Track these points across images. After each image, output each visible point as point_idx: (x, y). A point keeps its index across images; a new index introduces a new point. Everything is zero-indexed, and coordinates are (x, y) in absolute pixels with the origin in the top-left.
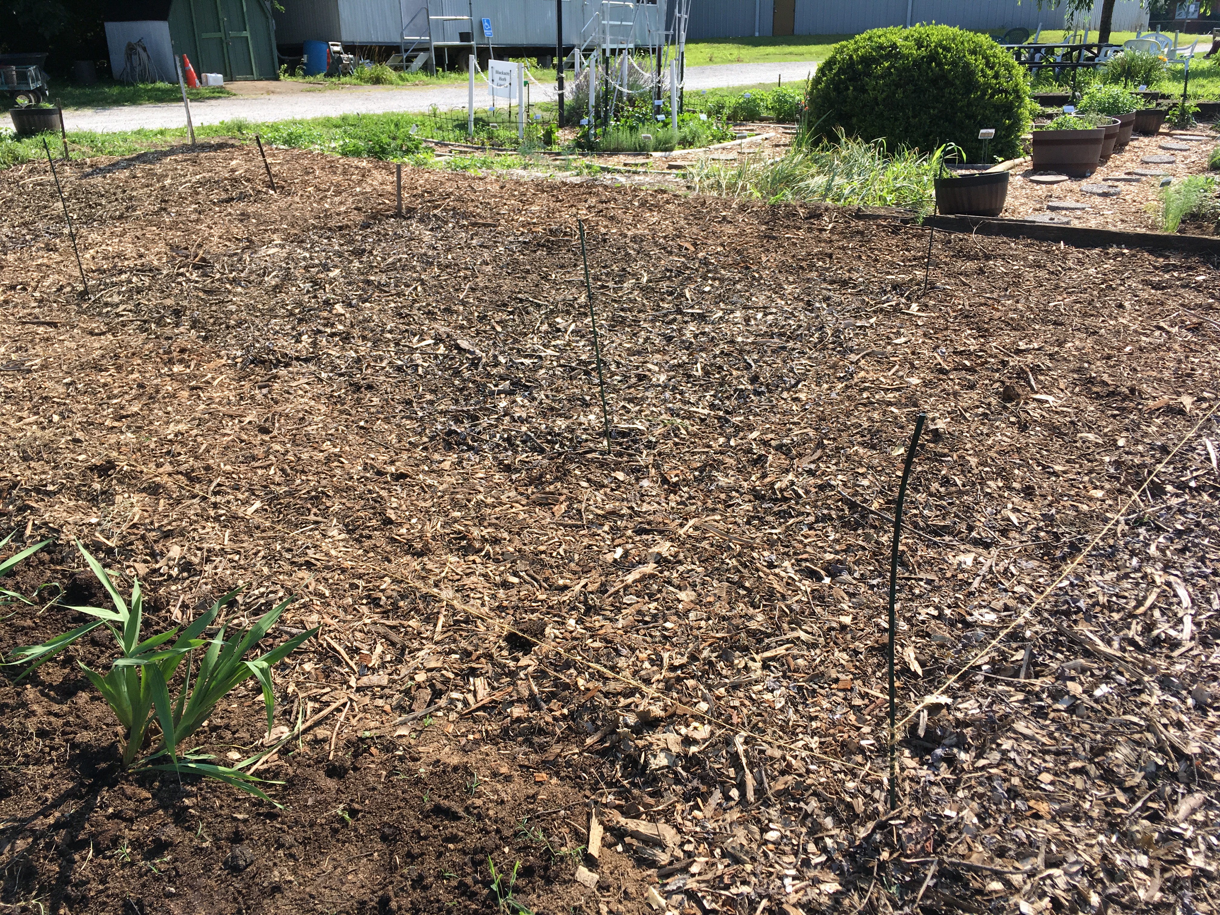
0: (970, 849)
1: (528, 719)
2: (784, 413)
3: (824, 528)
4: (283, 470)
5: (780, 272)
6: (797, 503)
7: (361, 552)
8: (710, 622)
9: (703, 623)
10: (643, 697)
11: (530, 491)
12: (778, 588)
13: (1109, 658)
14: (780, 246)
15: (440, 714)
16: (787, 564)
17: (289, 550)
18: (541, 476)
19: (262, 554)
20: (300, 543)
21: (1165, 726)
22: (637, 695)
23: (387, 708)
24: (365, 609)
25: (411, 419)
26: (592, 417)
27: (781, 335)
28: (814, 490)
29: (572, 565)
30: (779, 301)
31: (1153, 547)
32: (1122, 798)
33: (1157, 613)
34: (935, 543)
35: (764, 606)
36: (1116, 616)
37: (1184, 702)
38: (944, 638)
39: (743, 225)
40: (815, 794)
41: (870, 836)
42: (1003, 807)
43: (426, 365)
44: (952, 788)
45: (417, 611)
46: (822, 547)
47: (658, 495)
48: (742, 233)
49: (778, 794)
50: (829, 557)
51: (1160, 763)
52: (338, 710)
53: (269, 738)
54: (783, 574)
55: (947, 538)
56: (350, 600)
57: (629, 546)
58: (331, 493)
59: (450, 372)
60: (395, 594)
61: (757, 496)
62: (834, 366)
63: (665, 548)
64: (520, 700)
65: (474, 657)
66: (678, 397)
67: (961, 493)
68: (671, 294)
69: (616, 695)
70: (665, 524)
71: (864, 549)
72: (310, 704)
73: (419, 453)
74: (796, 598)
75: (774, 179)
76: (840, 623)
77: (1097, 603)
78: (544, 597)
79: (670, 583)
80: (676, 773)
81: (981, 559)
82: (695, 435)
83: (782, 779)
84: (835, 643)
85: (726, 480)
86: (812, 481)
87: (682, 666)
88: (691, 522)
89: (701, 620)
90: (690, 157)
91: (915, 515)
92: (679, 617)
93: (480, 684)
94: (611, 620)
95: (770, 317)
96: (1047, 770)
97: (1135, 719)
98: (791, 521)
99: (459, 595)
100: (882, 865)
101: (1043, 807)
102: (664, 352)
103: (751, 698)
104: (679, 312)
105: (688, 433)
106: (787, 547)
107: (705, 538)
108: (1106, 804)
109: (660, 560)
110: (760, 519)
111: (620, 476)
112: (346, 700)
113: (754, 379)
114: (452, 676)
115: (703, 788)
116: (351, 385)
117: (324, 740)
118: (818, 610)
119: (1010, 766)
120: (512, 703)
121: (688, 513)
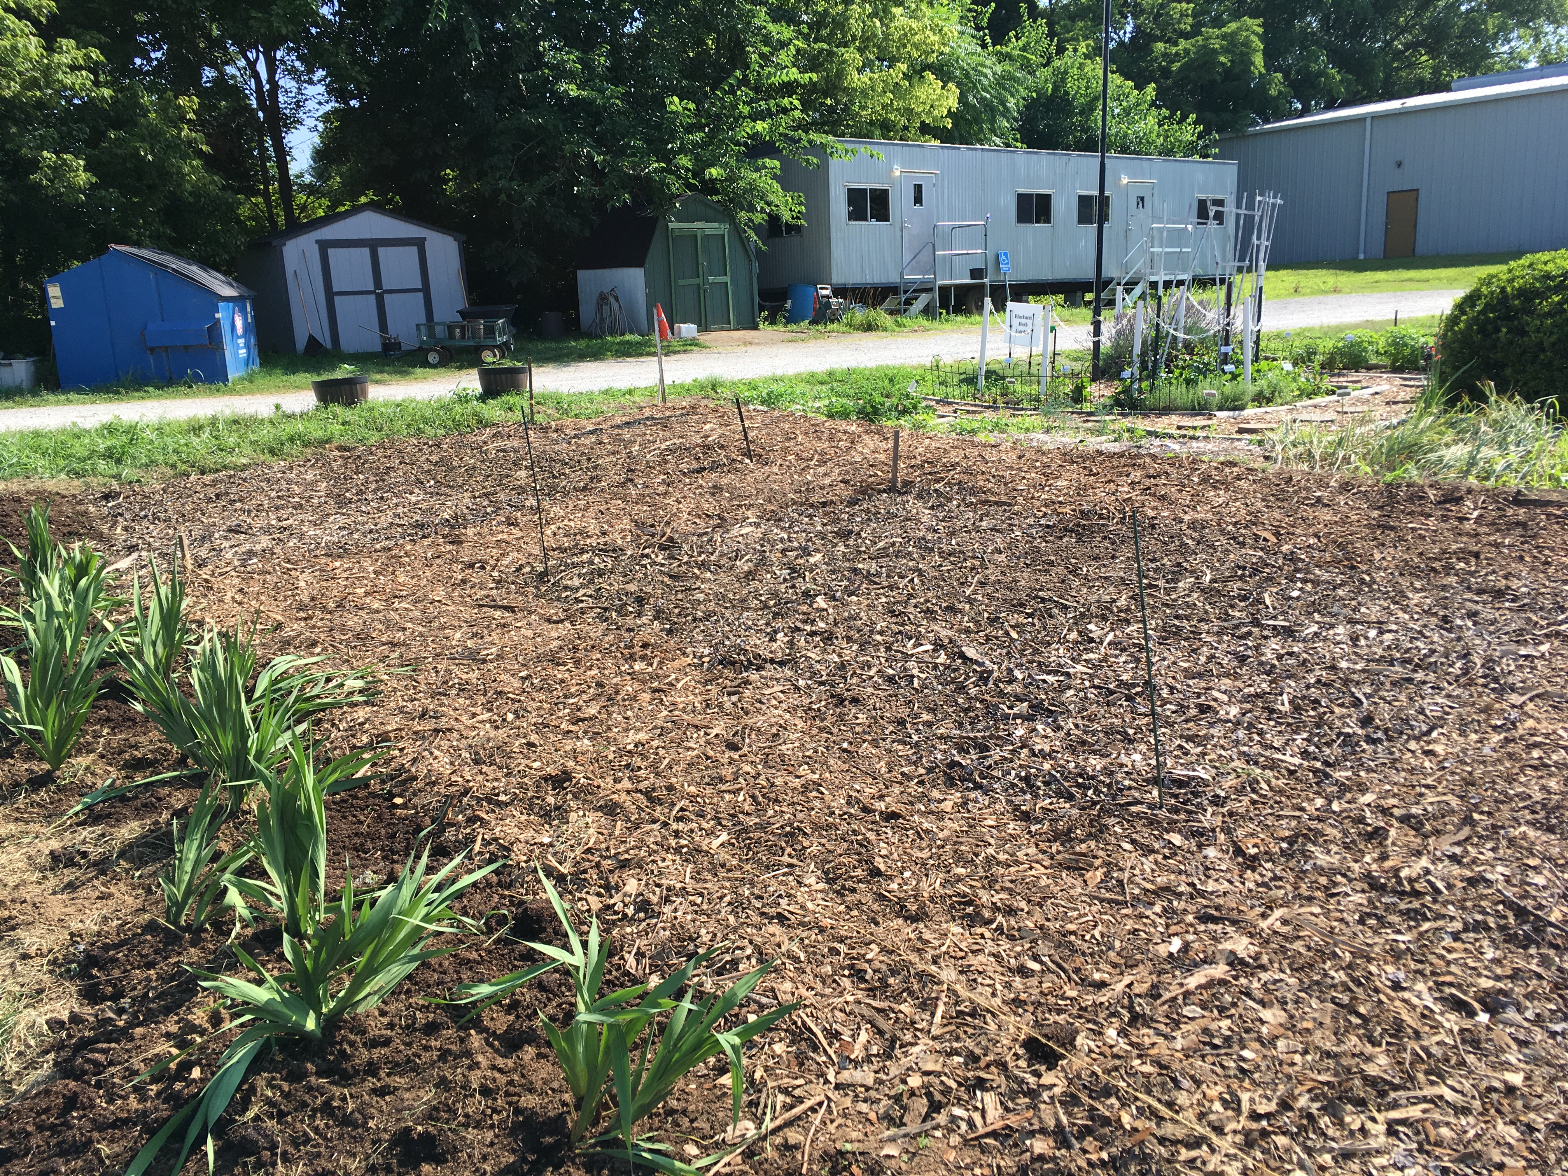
1: (1054, 1159)
2: (1412, 771)
3: (1477, 940)
4: (753, 797)
5: (1401, 574)
6: (1435, 901)
7: (842, 908)
8: (1309, 1058)
9: (1298, 1058)
10: (1213, 1151)
11: (1054, 850)
12: (1409, 1021)
14: (1401, 539)
15: (938, 1134)
16: (1420, 986)
17: (759, 897)
18: (1070, 830)
19: (727, 899)
20: (771, 889)
22: (1205, 1147)
23: (872, 1116)
24: (846, 983)
25: (905, 743)
26: (1137, 757)
27: (1405, 662)
28: (1461, 885)
29: (1112, 954)
30: (1400, 614)
35: (1388, 1043)
39: (1345, 509)
43: (923, 676)
45: (911, 993)
46: (1474, 969)
47: (1228, 870)
48: (1344, 521)
50: (1486, 983)
52: (813, 1110)
53: (730, 1134)
54: (1415, 1001)
56: (829, 969)
57: (1191, 937)
58: (808, 831)
59: (953, 687)
60: (884, 967)
61: (1373, 884)
62: (1487, 710)
63: (1242, 946)
64: (1043, 1131)
65: (982, 1064)
66: (1256, 738)
68: (1244, 598)
69: (1175, 1142)
70: (1240, 912)
71: (1540, 977)
72: (781, 1098)
73: (913, 787)
74: (1437, 1038)
75: (1391, 449)
76: (1505, 1082)
78: (1074, 994)
79: (1248, 995)
82: (1281, 792)
84: (1498, 1111)
85: (1328, 858)
86: (1456, 870)
87: (1268, 1116)
88: (1278, 913)
89: (1295, 1052)
90: (1268, 417)
92: (1263, 1044)
93: (990, 1100)
94: (1166, 1037)
95: (1388, 637)
98: (1426, 926)
99: (963, 978)
102: (1236, 676)
104: (1256, 623)
105: (1271, 789)
106: (1421, 962)
107: (1298, 937)
109: (1234, 961)
110: (1379, 918)
111: (1176, 839)
112: (822, 1098)
113: (1366, 721)
114: (954, 1085)
116: (832, 696)
117: (796, 1147)
118: (1470, 1059)
120: (1032, 1134)
121: (1272, 900)
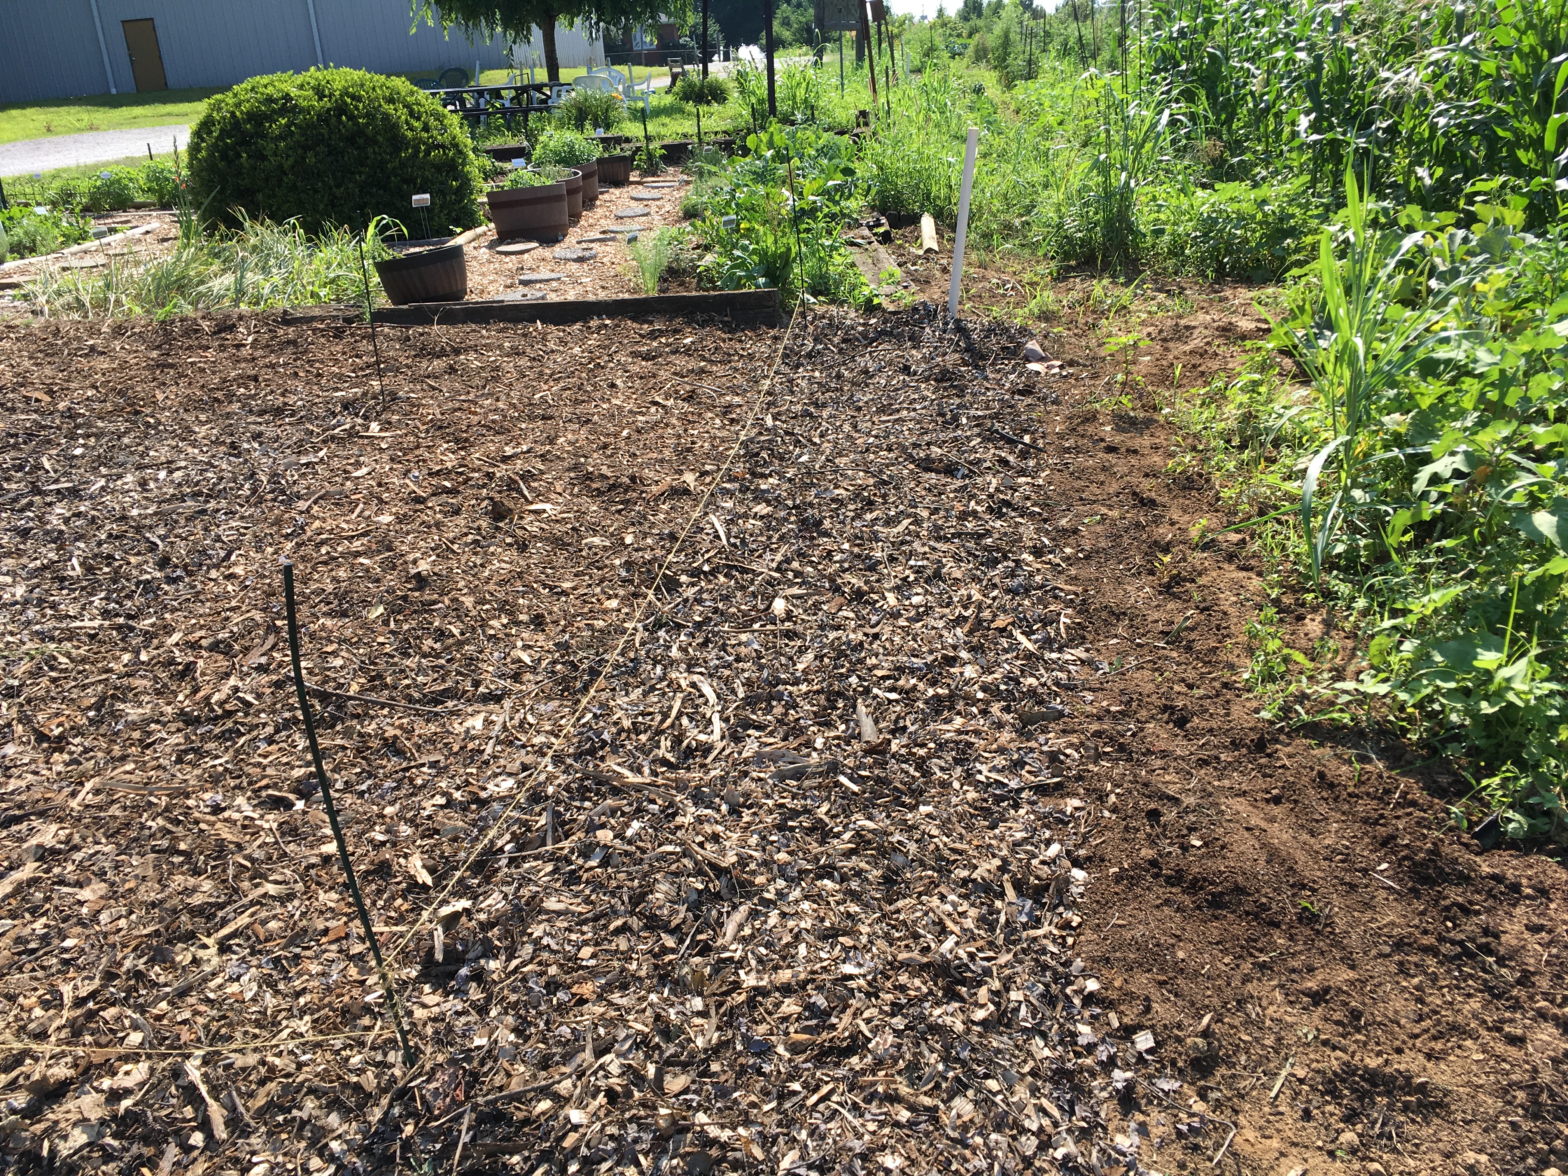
0: (509, 1075)
2: (216, 599)
3: (288, 737)
5: (186, 410)
6: (247, 715)
8: (133, 917)
9: (122, 923)
10: (36, 1060)
12: (230, 837)
13: (638, 788)
14: (181, 376)
16: (240, 800)
21: (701, 845)
22: (28, 1061)
27: (195, 495)
28: (268, 691)
30: (190, 450)
31: (674, 649)
32: (670, 942)
33: (685, 721)
34: (436, 714)
35: (213, 867)
36: (643, 738)
37: (718, 811)
38: (455, 828)
39: (123, 354)
40: (311, 1091)
41: (386, 1114)
42: (543, 1008)
44: (482, 1010)
46: (287, 764)
47: (33, 761)
48: (124, 365)
49: (260, 1114)
50: (298, 773)
51: (700, 886)
54: (236, 816)
55: (450, 704)
61: (189, 720)
62: (278, 522)
63: (49, 834)
66: (49, 612)
67: (460, 644)
68: (20, 468)
70: (47, 800)
71: (344, 748)
74: (258, 842)
75: (159, 286)
76: (321, 855)
77: (623, 730)
79: (62, 882)
80: (103, 1148)
81: (493, 717)
82: (84, 660)
83: (262, 1091)
84: (318, 884)
85: (140, 711)
86: (265, 679)
87: (93, 995)
88: (88, 786)
89: (119, 918)
90: (32, 269)
91: (408, 687)
92: (84, 925)
95: (178, 475)
96: (586, 943)
97: (670, 848)
98: (242, 740)
100: (407, 1145)
101: (587, 989)
102: (20, 553)
103: (208, 1001)
104: (36, 490)
105: (72, 660)
106: (239, 777)
107: (113, 802)
108: (655, 956)
109: (44, 855)
110: (195, 751)
113: (164, 563)
115: (148, 1151)
118: (290, 848)
119: (545, 955)
121: (83, 774)
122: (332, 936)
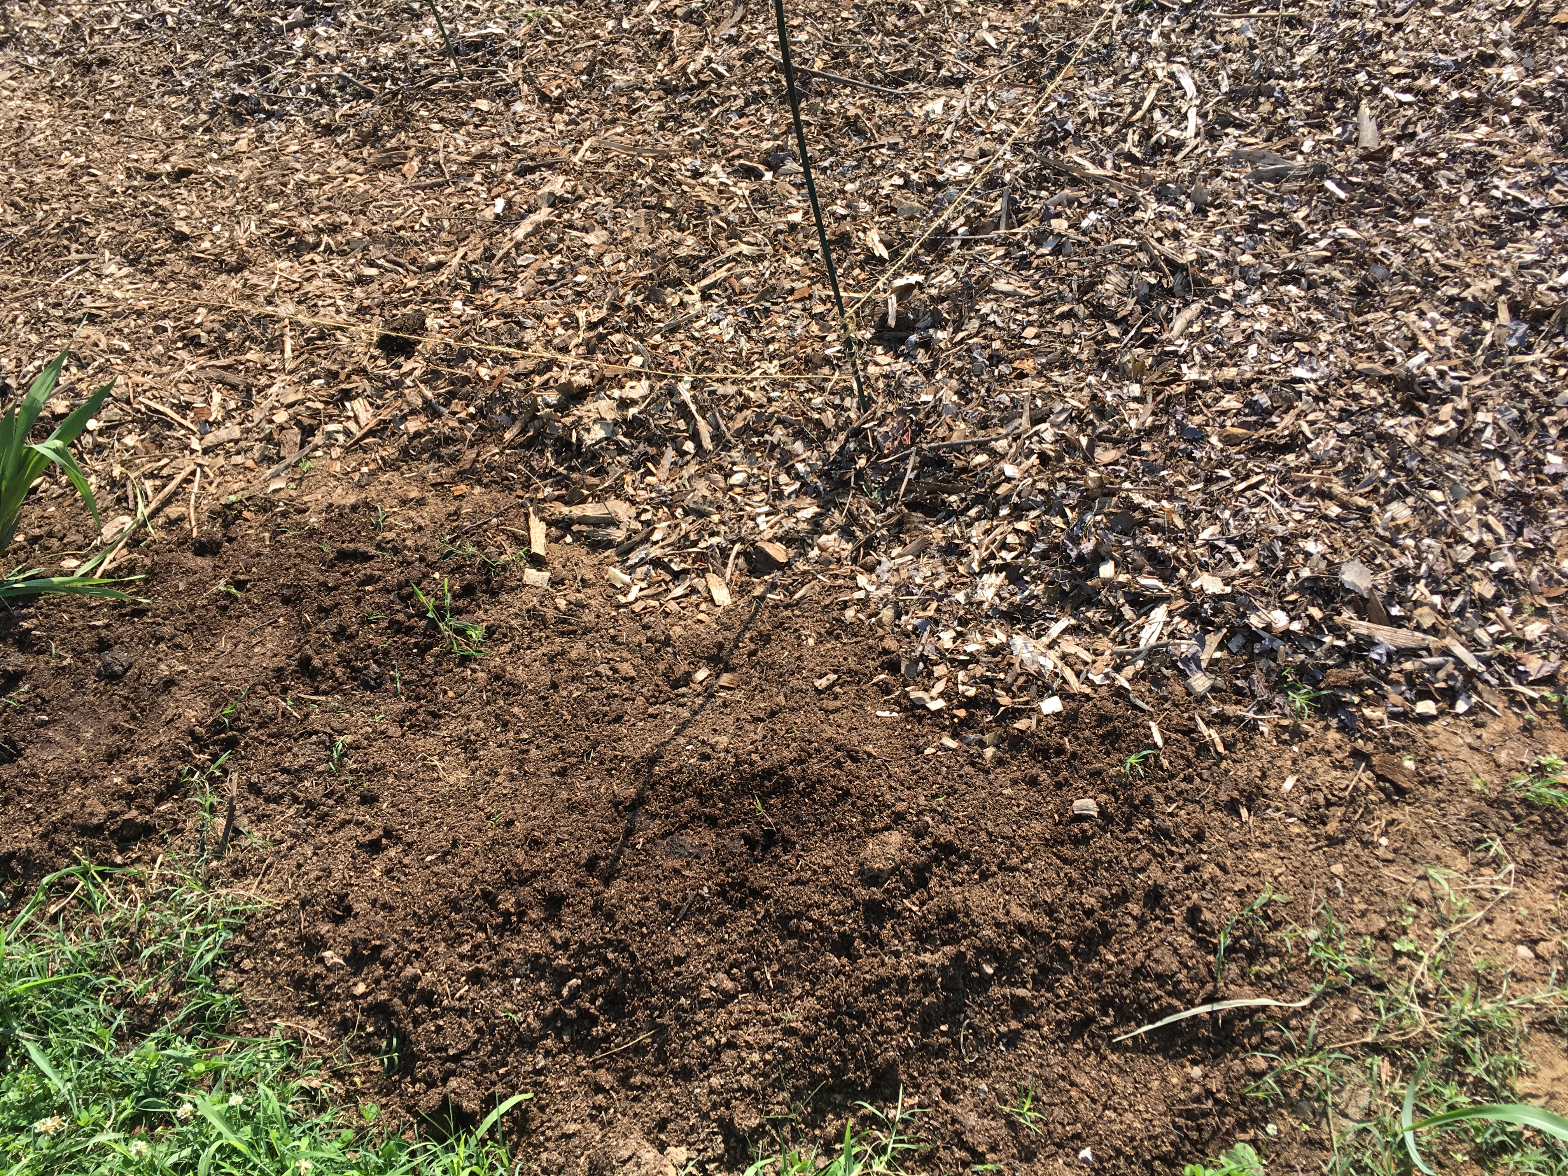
0: (951, 429)
1: (429, 431)
3: (757, 110)
4: (13, 204)
6: (719, 86)
7: (156, 285)
8: (631, 262)
9: (622, 266)
10: (561, 368)
11: (365, 154)
12: (708, 200)
13: (1099, 181)
15: (319, 453)
16: (716, 167)
17: (57, 305)
18: (376, 129)
19: (21, 319)
20: (69, 292)
21: (1160, 240)
22: (555, 368)
23: (250, 463)
24: (183, 354)
25: (176, 93)
26: (428, 32)
28: (738, 63)
29: (443, 235)
31: (1155, 34)
32: (1114, 331)
33: (1157, 115)
34: (897, 96)
35: (695, 225)
36: (1109, 130)
37: (1182, 209)
38: (911, 208)
40: (780, 421)
41: (842, 448)
42: (985, 377)
43: (175, 10)
44: (929, 373)
45: (254, 340)
46: (758, 136)
47: (539, 119)
49: (739, 433)
50: (766, 145)
51: (1153, 281)
52: (188, 481)
53: (108, 531)
54: (713, 181)
55: (911, 86)
56: (160, 348)
57: (510, 194)
58: (91, 219)
59: (215, 13)
60: (216, 326)
61: (669, 90)
63: (558, 184)
64: (414, 412)
65: (342, 377)
67: (924, 22)
69: (527, 375)
70: (553, 154)
71: (808, 124)
72: (149, 484)
73: (200, 137)
74: (733, 207)
76: (789, 223)
77: (1088, 120)
78: (415, 283)
79: (571, 227)
80: (617, 443)
81: (954, 102)
82: (574, 25)
83: (740, 416)
84: (785, 248)
85: (625, 77)
86: (735, 51)
87: (602, 322)
88: (587, 144)
89: (619, 262)
91: (870, 66)
92: (591, 265)
93: (359, 407)
94: (507, 290)
96: (1031, 324)
97: (1125, 241)
98: (715, 112)
99: (302, 307)
100: (860, 474)
101: (1028, 365)
103: (693, 338)
105: (564, 25)
106: (714, 145)
107: (607, 160)
108: (1098, 343)
109: (555, 201)
110: (675, 119)
111: (483, 104)
112: (192, 467)
114: (320, 406)
115: (652, 451)
116: (75, 65)
117: (181, 518)
118: (761, 214)
119: (991, 331)
120: (404, 418)
121: (581, 134)
122: (797, 295)
